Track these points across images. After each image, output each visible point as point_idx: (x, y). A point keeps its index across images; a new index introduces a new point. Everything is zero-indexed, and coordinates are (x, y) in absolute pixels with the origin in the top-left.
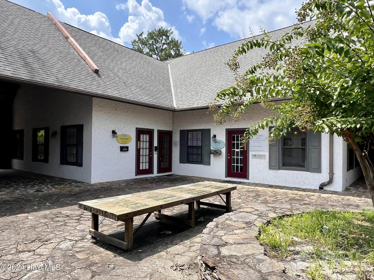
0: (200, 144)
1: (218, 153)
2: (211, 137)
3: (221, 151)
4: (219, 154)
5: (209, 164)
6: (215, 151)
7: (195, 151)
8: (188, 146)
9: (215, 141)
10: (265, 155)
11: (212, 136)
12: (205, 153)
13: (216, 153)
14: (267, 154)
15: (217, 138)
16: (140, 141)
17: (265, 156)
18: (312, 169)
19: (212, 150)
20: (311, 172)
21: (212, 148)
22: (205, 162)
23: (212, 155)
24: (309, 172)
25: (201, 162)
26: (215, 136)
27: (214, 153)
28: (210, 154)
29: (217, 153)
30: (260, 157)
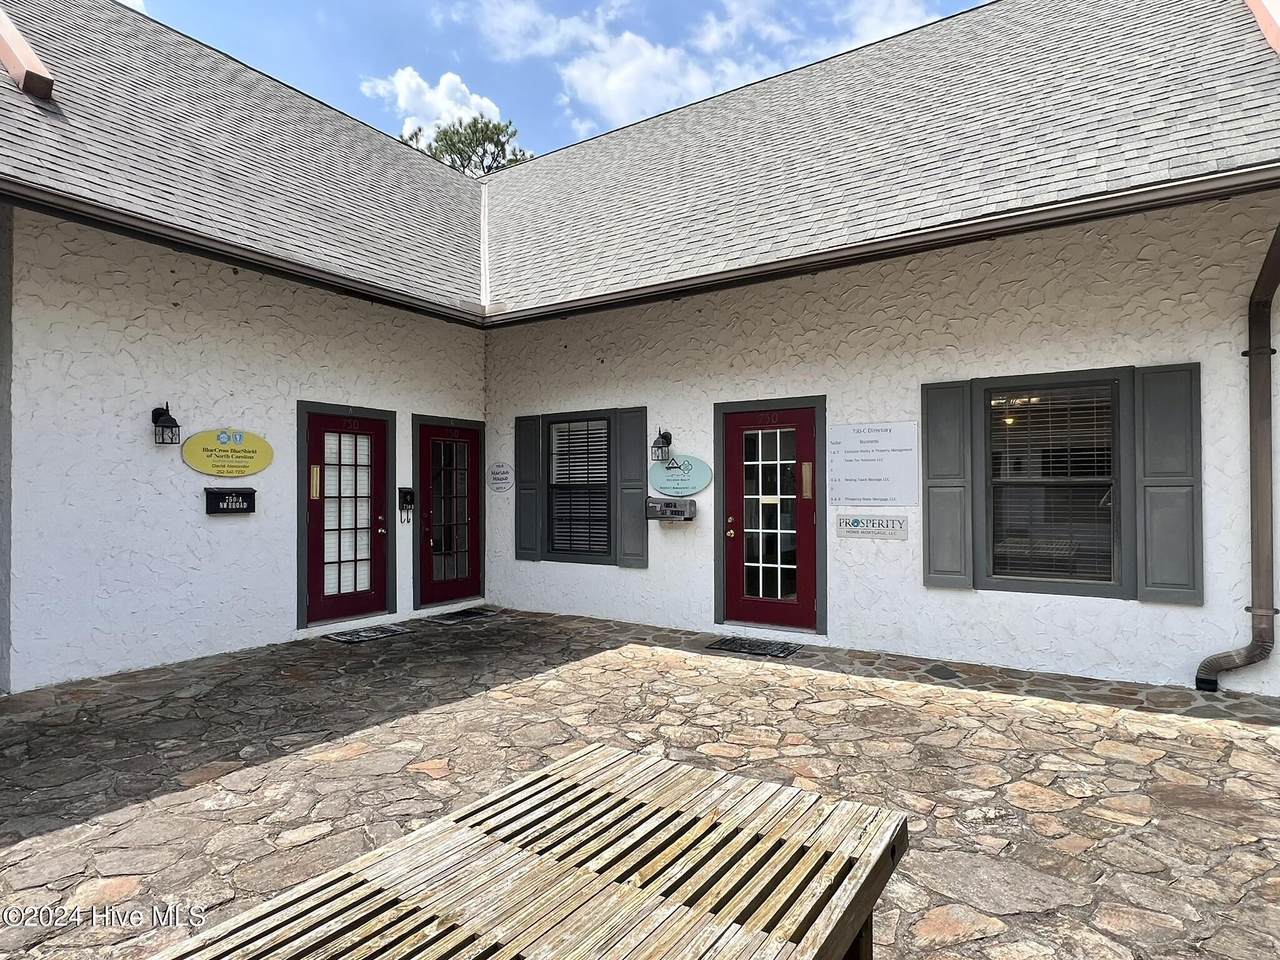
0: (600, 475)
1: (682, 513)
2: (650, 443)
3: (693, 503)
4: (686, 519)
5: (640, 560)
6: (668, 505)
7: (581, 508)
8: (551, 486)
9: (669, 462)
10: (906, 519)
11: (652, 436)
12: (623, 516)
13: (672, 512)
14: (915, 516)
15: (677, 447)
16: (322, 465)
17: (902, 523)
18: (1154, 584)
19: (657, 501)
20: (1146, 599)
21: (652, 493)
22: (625, 554)
23: (653, 524)
24: (1135, 598)
25: (608, 553)
26: (666, 439)
27: (664, 513)
28: (647, 519)
29: (678, 513)
30: (881, 527)
